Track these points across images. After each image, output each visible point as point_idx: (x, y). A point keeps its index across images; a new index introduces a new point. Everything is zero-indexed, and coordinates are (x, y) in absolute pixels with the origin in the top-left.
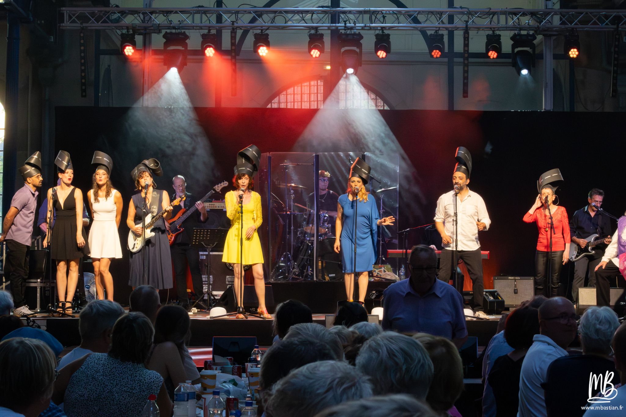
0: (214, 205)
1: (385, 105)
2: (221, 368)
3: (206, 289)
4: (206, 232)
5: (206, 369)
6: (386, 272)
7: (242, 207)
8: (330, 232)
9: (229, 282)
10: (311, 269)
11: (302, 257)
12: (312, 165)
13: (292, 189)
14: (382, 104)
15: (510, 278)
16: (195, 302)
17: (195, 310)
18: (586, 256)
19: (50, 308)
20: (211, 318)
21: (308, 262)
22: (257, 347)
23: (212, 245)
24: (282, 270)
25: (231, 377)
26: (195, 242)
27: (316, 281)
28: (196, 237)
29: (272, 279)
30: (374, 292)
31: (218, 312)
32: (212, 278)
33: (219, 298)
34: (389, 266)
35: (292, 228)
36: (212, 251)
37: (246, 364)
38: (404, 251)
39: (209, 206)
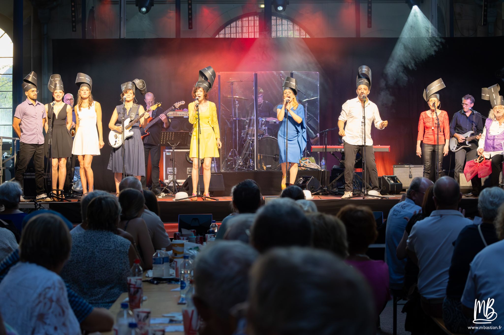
0: (177, 113)
1: (307, 34)
2: (187, 239)
3: (172, 178)
4: (171, 134)
5: (175, 239)
6: (310, 163)
7: (198, 114)
8: (267, 132)
9: (189, 172)
10: (252, 162)
11: (245, 152)
12: (252, 81)
13: (237, 100)
14: (304, 34)
15: (406, 166)
16: (163, 188)
17: (163, 194)
18: (464, 148)
19: (52, 194)
20: (176, 200)
21: (250, 156)
22: (214, 222)
23: (176, 144)
24: (230, 163)
25: (195, 245)
26: (163, 142)
27: (257, 171)
28: (163, 138)
29: (222, 170)
30: (302, 178)
31: (182, 196)
32: (176, 170)
33: (181, 185)
34: (313, 158)
35: (237, 130)
36: (176, 149)
37: (206, 235)
38: (324, 146)
39: (173, 114)
